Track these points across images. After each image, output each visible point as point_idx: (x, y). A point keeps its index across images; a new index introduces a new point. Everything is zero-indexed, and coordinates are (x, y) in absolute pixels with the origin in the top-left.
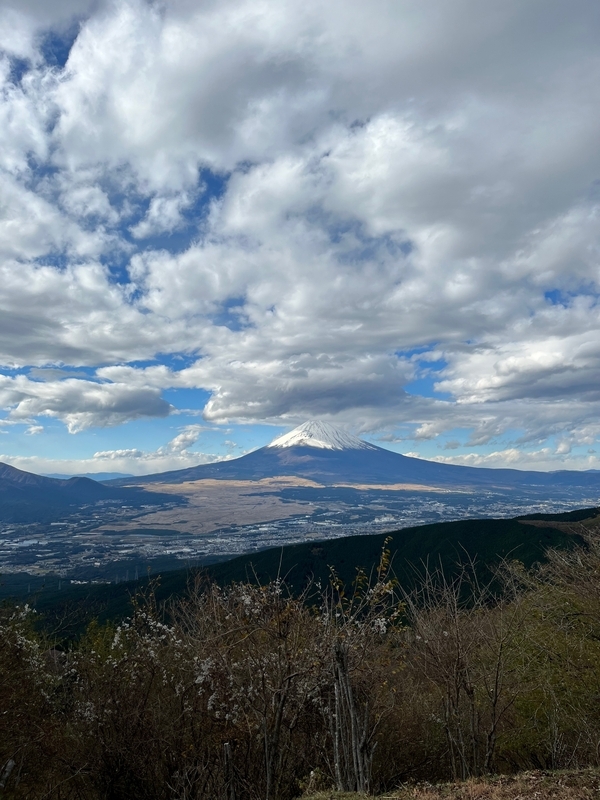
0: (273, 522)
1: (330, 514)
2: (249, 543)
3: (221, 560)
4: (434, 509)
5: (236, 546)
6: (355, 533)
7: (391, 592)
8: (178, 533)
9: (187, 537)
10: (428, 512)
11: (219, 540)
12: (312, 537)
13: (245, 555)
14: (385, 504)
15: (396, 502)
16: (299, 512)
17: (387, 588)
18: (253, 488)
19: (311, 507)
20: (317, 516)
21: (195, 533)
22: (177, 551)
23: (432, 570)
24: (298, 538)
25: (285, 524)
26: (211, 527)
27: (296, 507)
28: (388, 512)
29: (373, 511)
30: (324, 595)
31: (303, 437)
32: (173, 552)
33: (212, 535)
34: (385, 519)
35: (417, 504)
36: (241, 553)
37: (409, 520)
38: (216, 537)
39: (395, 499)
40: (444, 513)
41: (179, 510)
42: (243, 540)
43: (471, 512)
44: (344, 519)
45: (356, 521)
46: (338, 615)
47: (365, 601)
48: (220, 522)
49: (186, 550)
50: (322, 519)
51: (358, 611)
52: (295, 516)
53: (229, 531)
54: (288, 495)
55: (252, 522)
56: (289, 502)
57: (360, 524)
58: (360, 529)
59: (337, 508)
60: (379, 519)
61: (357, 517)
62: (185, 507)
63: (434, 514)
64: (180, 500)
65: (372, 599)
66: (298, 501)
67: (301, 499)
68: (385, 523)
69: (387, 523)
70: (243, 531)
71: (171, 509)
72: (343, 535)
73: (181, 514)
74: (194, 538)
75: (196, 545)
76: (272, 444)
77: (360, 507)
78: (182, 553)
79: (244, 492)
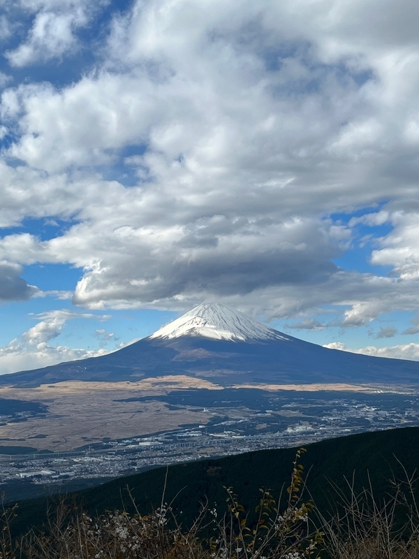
0: (157, 434)
1: (230, 423)
2: (126, 463)
3: (91, 485)
4: (361, 414)
5: (109, 466)
6: (263, 447)
7: (305, 519)
8: (35, 450)
9: (46, 456)
10: (354, 418)
11: (87, 459)
12: (207, 453)
13: (121, 478)
14: (301, 410)
15: (314, 407)
16: (190, 421)
17: (301, 514)
18: (131, 392)
19: (206, 415)
20: (213, 426)
21: (56, 451)
22: (33, 474)
23: (357, 490)
24: (189, 454)
25: (172, 437)
26: (77, 441)
27: (186, 415)
28: (304, 419)
29: (284, 418)
30: (222, 525)
31: (195, 325)
32: (29, 475)
33: (79, 452)
34: (299, 429)
35: (341, 409)
36: (116, 475)
37: (331, 428)
38: (83, 455)
39: (312, 403)
40: (375, 419)
41: (36, 421)
42: (118, 458)
43: (409, 418)
44: (248, 429)
45: (264, 431)
46: (239, 550)
47: (273, 531)
48: (89, 436)
49: (46, 472)
50: (220, 430)
51: (264, 544)
52: (185, 426)
53: (100, 447)
54: (176, 399)
55: (130, 435)
56: (178, 409)
57: (269, 436)
58: (268, 441)
59: (239, 415)
60: (293, 428)
61: (264, 426)
62: (43, 417)
63: (362, 421)
64: (37, 409)
65: (281, 528)
66: (188, 407)
67: (193, 405)
68: (300, 433)
69: (302, 433)
70: (118, 446)
71: (25, 420)
72: (247, 449)
73: (38, 426)
74: (56, 456)
75: (58, 466)
76: (156, 335)
77: (269, 413)
78: (39, 477)
79: (120, 397)
